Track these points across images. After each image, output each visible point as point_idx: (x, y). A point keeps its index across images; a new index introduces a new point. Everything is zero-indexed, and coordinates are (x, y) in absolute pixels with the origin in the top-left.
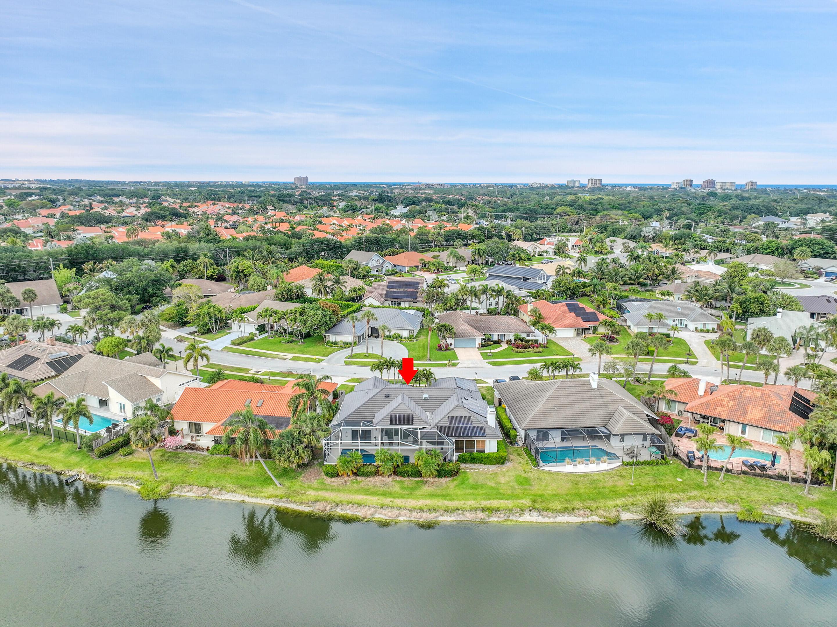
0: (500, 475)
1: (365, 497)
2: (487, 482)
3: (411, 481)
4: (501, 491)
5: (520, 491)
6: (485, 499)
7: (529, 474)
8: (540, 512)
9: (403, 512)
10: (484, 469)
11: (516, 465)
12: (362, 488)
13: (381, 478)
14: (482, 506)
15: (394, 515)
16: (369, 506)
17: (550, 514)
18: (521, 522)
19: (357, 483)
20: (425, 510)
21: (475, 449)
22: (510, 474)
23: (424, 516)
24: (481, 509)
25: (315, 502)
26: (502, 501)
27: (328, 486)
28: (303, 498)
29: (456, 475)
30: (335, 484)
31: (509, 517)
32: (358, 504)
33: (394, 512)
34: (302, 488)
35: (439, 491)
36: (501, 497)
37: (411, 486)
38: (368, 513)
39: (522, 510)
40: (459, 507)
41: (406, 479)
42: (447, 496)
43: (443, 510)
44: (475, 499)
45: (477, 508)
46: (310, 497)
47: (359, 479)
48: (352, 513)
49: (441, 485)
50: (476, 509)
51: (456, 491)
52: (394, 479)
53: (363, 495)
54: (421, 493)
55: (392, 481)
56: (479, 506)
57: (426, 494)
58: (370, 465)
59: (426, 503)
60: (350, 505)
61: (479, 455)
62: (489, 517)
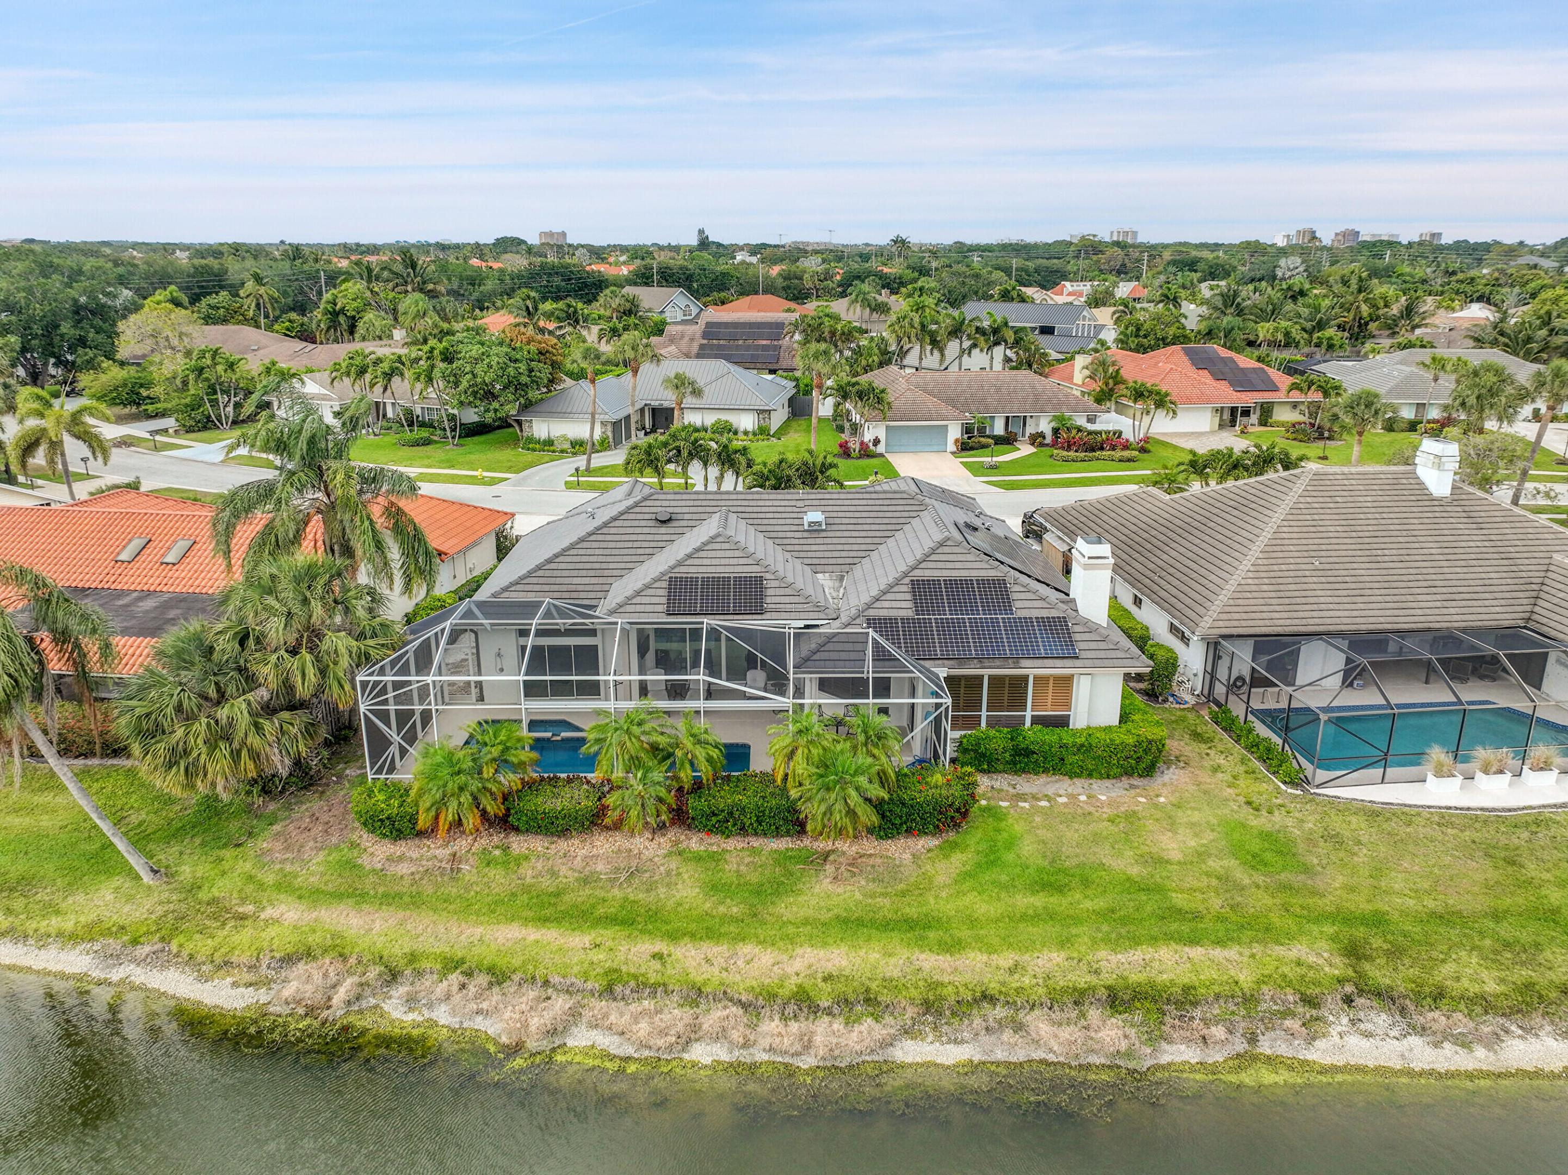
0: (1150, 825)
1: (533, 934)
2: (1104, 855)
3: (754, 851)
4: (1179, 899)
5: (1269, 901)
6: (1115, 943)
7: (1277, 817)
8: (1403, 1011)
9: (713, 1017)
10: (1073, 797)
11: (1205, 777)
12: (527, 889)
13: (619, 841)
14: (1110, 980)
15: (663, 1033)
16: (546, 983)
17: (1462, 1024)
18: (1324, 1070)
19: (506, 863)
20: (824, 1003)
21: (1029, 714)
22: (1196, 816)
23: (818, 1039)
24: (1103, 993)
25: (289, 960)
26: (1196, 952)
27: (372, 878)
28: (236, 939)
29: (957, 826)
30: (404, 869)
31: (1253, 1040)
32: (491, 970)
33: (666, 1017)
34: (250, 888)
35: (887, 902)
36: (1185, 928)
37: (754, 878)
38: (535, 1022)
39: (1310, 1002)
40: (993, 987)
41: (734, 844)
42: (928, 927)
43: (912, 1001)
44: (1064, 943)
45: (1082, 992)
46: (272, 931)
47: (519, 844)
48: (454, 1022)
49: (894, 870)
50: (1080, 997)
51: (968, 899)
52: (677, 843)
53: (526, 921)
54: (803, 913)
55: (669, 854)
56: (1093, 980)
57: (825, 916)
58: (569, 781)
59: (830, 968)
60: (455, 978)
61: (1050, 736)
62: (1152, 1040)
